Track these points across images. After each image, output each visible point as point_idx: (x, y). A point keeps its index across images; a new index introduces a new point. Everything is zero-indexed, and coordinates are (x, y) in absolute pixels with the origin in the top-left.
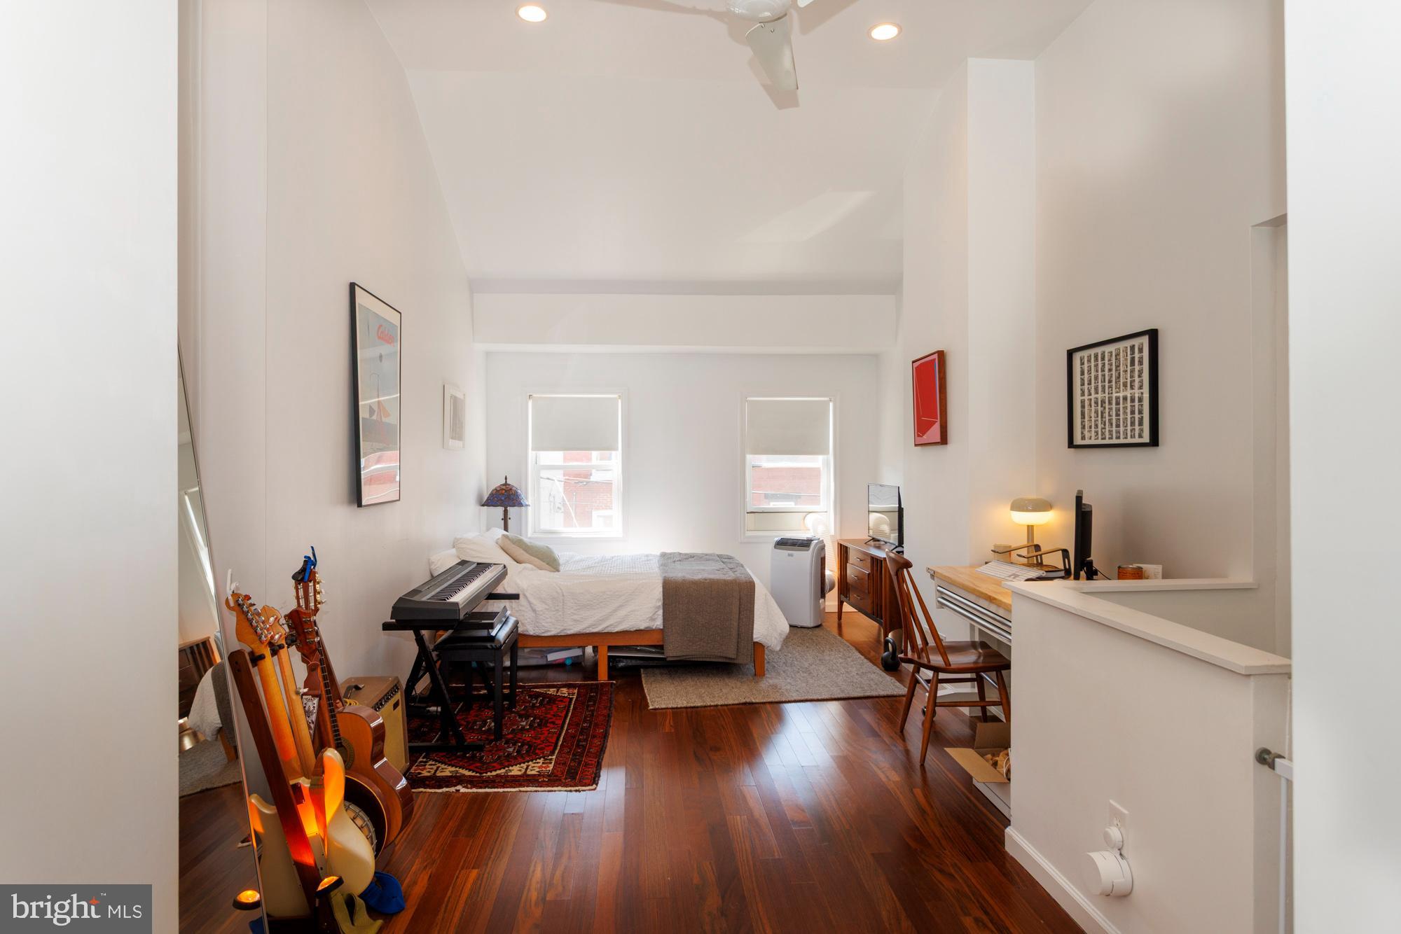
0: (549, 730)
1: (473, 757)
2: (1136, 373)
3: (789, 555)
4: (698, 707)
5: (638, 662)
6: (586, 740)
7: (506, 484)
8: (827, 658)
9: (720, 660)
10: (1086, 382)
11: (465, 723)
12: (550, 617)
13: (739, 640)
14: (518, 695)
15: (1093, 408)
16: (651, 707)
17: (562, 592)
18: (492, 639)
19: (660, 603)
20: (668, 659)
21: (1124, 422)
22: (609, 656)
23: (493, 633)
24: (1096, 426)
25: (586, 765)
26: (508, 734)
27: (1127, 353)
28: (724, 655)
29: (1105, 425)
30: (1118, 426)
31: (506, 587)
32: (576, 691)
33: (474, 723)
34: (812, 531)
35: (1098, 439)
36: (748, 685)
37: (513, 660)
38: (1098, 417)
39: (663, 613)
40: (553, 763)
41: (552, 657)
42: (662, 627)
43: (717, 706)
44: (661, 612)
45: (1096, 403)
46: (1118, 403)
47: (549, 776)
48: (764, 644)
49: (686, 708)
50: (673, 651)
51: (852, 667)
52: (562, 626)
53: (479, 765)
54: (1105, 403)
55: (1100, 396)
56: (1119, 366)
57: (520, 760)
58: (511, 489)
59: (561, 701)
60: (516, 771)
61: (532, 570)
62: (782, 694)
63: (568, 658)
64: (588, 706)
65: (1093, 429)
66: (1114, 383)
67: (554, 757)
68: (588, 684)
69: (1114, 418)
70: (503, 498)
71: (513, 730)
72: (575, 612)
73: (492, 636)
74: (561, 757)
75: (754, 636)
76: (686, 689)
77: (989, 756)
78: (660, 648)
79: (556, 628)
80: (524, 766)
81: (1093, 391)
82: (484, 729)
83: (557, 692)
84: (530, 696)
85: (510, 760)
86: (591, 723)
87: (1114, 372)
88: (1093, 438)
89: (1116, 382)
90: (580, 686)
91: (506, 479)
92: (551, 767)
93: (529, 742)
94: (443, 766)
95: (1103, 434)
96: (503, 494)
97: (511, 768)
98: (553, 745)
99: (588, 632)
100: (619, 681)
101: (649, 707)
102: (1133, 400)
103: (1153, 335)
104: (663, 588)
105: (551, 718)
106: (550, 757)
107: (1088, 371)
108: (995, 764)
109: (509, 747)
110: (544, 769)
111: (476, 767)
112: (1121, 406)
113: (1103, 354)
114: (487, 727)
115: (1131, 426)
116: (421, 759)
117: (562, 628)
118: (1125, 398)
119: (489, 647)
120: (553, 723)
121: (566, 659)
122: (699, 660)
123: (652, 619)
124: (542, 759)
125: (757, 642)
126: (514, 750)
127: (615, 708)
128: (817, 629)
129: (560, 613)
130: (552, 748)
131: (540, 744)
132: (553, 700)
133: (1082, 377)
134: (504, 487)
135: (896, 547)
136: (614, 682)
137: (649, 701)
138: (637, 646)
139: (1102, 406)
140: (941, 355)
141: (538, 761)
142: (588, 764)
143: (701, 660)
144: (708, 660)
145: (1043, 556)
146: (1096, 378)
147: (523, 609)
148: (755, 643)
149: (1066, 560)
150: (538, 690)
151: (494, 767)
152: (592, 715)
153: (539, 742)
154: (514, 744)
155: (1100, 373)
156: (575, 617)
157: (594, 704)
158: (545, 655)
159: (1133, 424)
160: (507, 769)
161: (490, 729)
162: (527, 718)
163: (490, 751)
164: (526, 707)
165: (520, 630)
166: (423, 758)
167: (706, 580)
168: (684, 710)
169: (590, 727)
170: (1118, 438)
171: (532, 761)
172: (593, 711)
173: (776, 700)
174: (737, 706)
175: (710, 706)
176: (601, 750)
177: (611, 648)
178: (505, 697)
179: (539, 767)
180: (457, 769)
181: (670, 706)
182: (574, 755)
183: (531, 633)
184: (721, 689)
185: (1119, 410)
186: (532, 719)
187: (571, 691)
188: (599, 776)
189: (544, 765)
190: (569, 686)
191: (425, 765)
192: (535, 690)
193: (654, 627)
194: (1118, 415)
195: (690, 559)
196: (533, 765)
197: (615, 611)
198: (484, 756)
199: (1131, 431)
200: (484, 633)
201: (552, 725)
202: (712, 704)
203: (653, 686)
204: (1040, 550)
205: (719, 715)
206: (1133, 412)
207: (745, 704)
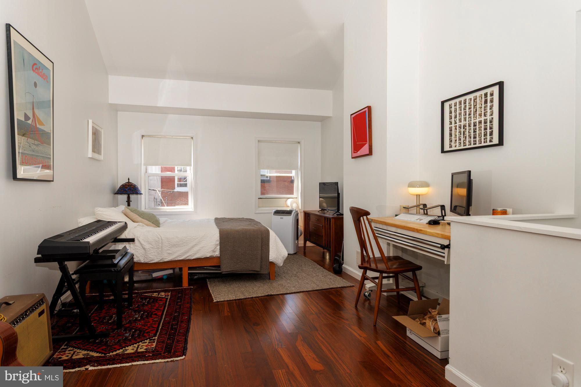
0: (153, 320)
1: (101, 341)
2: (488, 108)
3: (281, 218)
4: (242, 299)
5: (205, 275)
6: (177, 324)
7: (129, 182)
8: (305, 269)
9: (252, 272)
10: (453, 117)
11: (98, 319)
12: (154, 252)
13: (262, 261)
14: (134, 298)
15: (458, 130)
16: (215, 301)
17: (161, 238)
18: (116, 265)
19: (218, 242)
20: (223, 273)
21: (479, 135)
22: (189, 273)
23: (116, 262)
24: (460, 139)
25: (178, 341)
26: (126, 324)
27: (482, 98)
28: (254, 269)
29: (466, 138)
30: (475, 138)
31: (125, 235)
32: (170, 294)
33: (104, 318)
34: (290, 207)
35: (461, 146)
36: (267, 285)
37: (131, 278)
38: (461, 134)
39: (220, 248)
40: (156, 342)
41: (155, 275)
42: (219, 256)
43: (252, 298)
44: (218, 247)
45: (460, 127)
46: (475, 125)
47: (153, 352)
48: (275, 263)
49: (235, 300)
50: (225, 269)
51: (318, 273)
52: (161, 257)
53: (104, 347)
54: (466, 126)
55: (462, 123)
56: (476, 105)
57: (133, 341)
58: (132, 185)
59: (160, 300)
60: (130, 350)
61: (143, 226)
62: (287, 289)
63: (165, 275)
64: (177, 302)
65: (458, 141)
66: (472, 115)
67: (156, 338)
68: (176, 289)
69: (472, 133)
70: (127, 190)
71: (130, 321)
72: (169, 249)
73: (115, 263)
74: (161, 337)
75: (270, 259)
76: (233, 289)
77: (417, 319)
78: (219, 267)
79: (157, 258)
80: (136, 345)
81: (458, 121)
82: (110, 322)
83: (158, 295)
84: (142, 299)
85: (127, 342)
86: (179, 313)
87: (472, 109)
88: (457, 146)
89: (474, 114)
90: (172, 291)
91: (129, 179)
92: (154, 344)
93: (140, 328)
94: (78, 351)
95: (464, 143)
96: (127, 188)
97: (127, 348)
98: (156, 329)
99: (176, 259)
100: (195, 287)
101: (213, 300)
102: (485, 122)
103: (501, 85)
104: (220, 234)
105: (154, 312)
106: (154, 338)
107: (455, 111)
108: (424, 324)
109: (126, 333)
110: (149, 347)
111: (102, 350)
112: (477, 127)
113: (465, 101)
114: (112, 320)
115: (484, 136)
116: (63, 347)
117: (161, 258)
118: (480, 122)
119: (113, 271)
120: (156, 314)
121: (163, 275)
122: (239, 273)
123: (214, 251)
124: (148, 340)
125: (271, 262)
126: (130, 334)
127: (193, 303)
128: (295, 255)
129: (160, 250)
130: (155, 331)
131: (147, 329)
132: (156, 299)
133: (451, 115)
134: (128, 184)
135: (336, 212)
136: (192, 287)
137: (213, 297)
138: (205, 267)
139: (464, 128)
140: (369, 108)
141: (146, 341)
142: (179, 341)
143: (241, 272)
144: (245, 272)
145: (428, 210)
146: (460, 114)
147: (137, 248)
148: (270, 262)
149: (443, 211)
150: (146, 294)
151: (115, 348)
152: (180, 308)
153: (146, 328)
154: (130, 331)
155: (463, 111)
156: (169, 252)
157: (181, 301)
158: (151, 274)
159: (485, 135)
160: (124, 349)
161: (114, 321)
162: (139, 312)
163: (113, 337)
164: (139, 305)
165: (135, 260)
166: (64, 346)
167: (243, 229)
168: (234, 301)
169: (179, 315)
170: (474, 144)
171: (141, 342)
172: (180, 305)
173: (285, 293)
174: (264, 297)
175: (249, 298)
176: (187, 331)
177: (190, 268)
178: (125, 300)
179: (146, 346)
180: (88, 352)
181: (226, 300)
182: (169, 335)
183: (142, 262)
184: (253, 288)
185: (476, 129)
186: (142, 313)
187: (167, 294)
188: (187, 349)
189: (149, 344)
190: (165, 291)
191: (65, 351)
192: (145, 294)
193: (215, 256)
194: (475, 132)
195: (231, 221)
196: (142, 344)
197: (193, 247)
198: (108, 341)
199: (484, 139)
200: (109, 262)
201: (155, 316)
202: (250, 297)
203: (215, 288)
204: (426, 207)
205: (255, 303)
206: (485, 129)
207: (268, 296)
